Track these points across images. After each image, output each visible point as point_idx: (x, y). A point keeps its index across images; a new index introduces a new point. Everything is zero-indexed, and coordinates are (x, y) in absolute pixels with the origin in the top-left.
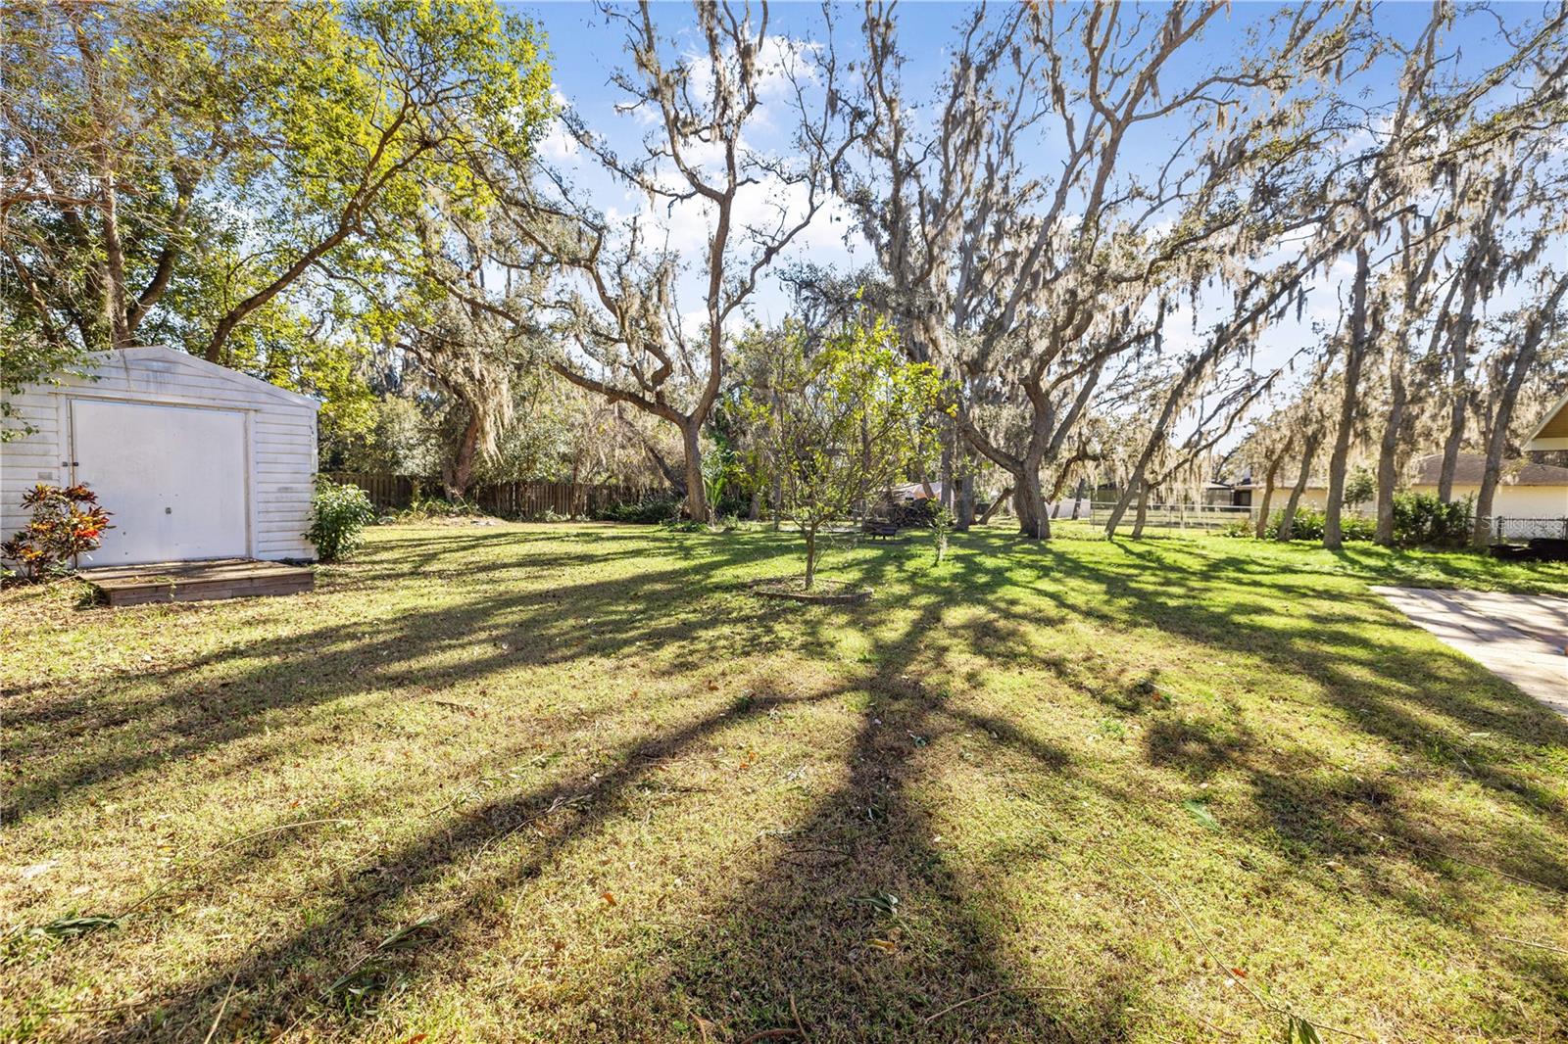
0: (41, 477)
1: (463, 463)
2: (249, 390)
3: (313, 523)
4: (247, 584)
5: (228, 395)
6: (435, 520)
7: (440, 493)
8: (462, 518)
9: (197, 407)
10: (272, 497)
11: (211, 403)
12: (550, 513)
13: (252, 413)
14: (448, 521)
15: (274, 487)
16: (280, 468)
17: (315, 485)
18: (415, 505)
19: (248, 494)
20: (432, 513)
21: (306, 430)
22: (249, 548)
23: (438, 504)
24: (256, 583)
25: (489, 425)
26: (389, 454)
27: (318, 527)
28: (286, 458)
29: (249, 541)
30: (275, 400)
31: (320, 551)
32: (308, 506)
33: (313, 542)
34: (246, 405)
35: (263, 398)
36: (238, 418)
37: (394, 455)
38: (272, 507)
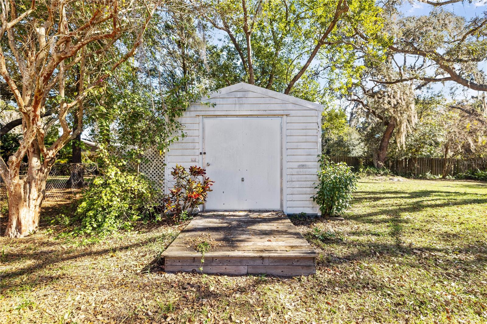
0: (192, 161)
1: (383, 150)
2: (284, 103)
3: (318, 190)
4: (259, 262)
5: (272, 107)
6: (371, 177)
7: (371, 165)
8: (384, 177)
9: (257, 116)
10: (295, 171)
11: (264, 113)
12: (428, 174)
13: (285, 117)
14: (377, 178)
15: (296, 165)
16: (299, 152)
17: (320, 163)
18: (361, 170)
19: (282, 169)
20: (369, 174)
21: (315, 126)
22: (282, 206)
23: (371, 170)
24: (266, 262)
25: (403, 128)
26: (346, 149)
27: (321, 193)
28: (303, 145)
29: (282, 200)
30: (297, 107)
31: (322, 209)
32: (315, 177)
33: (318, 203)
34: (281, 112)
35: (290, 106)
36: (278, 120)
37: (348, 149)
38: (295, 178)
